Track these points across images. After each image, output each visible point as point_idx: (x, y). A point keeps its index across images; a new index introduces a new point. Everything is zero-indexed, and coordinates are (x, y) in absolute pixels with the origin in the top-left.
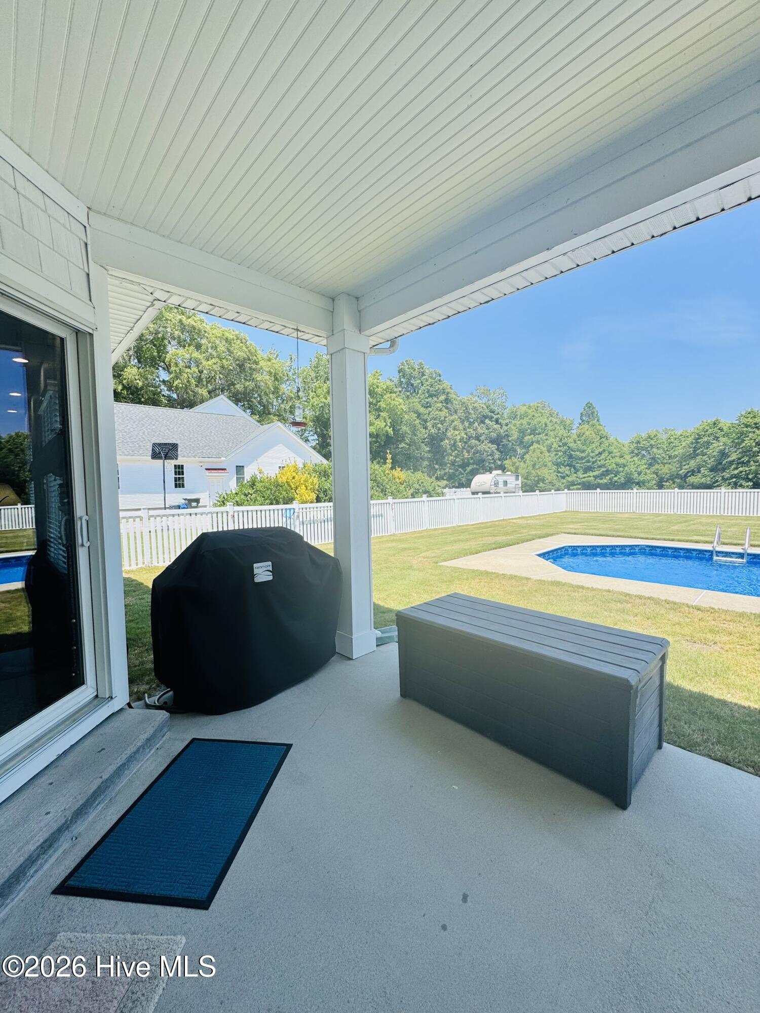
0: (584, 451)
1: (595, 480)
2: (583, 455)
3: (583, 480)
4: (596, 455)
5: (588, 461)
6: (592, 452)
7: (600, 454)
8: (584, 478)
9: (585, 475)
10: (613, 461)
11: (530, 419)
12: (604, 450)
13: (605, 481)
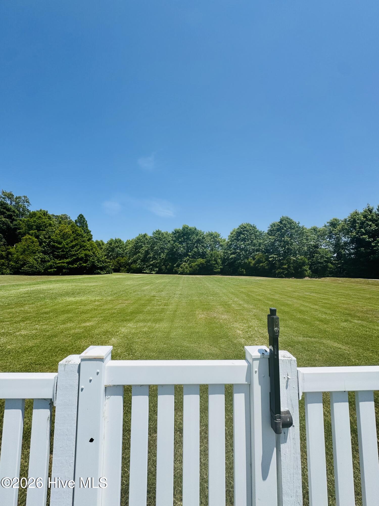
0: (60, 243)
1: (68, 265)
2: (60, 246)
3: (59, 265)
4: (70, 247)
5: (63, 251)
6: (67, 245)
7: (73, 247)
8: (59, 263)
9: (61, 261)
10: (84, 252)
11: (36, 219)
12: (77, 245)
13: (76, 266)
